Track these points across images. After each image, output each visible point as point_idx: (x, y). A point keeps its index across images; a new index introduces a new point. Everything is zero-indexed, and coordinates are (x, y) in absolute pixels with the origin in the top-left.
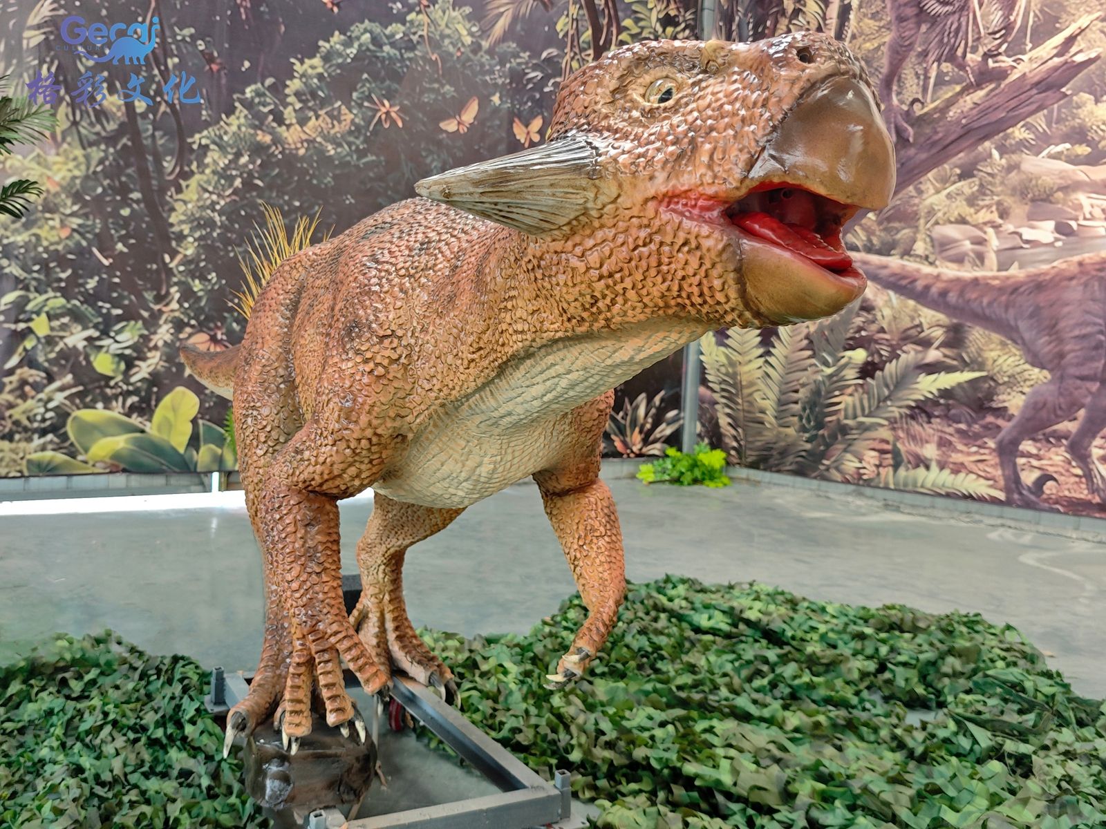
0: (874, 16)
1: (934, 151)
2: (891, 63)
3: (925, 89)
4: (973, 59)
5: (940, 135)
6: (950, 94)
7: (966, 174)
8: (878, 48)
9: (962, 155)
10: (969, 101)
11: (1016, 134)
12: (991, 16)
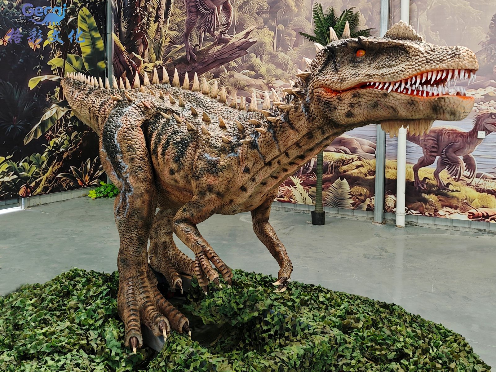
0: (180, 8)
1: (204, 66)
2: (187, 28)
3: (200, 41)
4: (217, 33)
5: (206, 60)
6: (209, 45)
7: (216, 76)
8: (182, 21)
9: (214, 68)
10: (216, 49)
11: (232, 64)
12: (222, 18)
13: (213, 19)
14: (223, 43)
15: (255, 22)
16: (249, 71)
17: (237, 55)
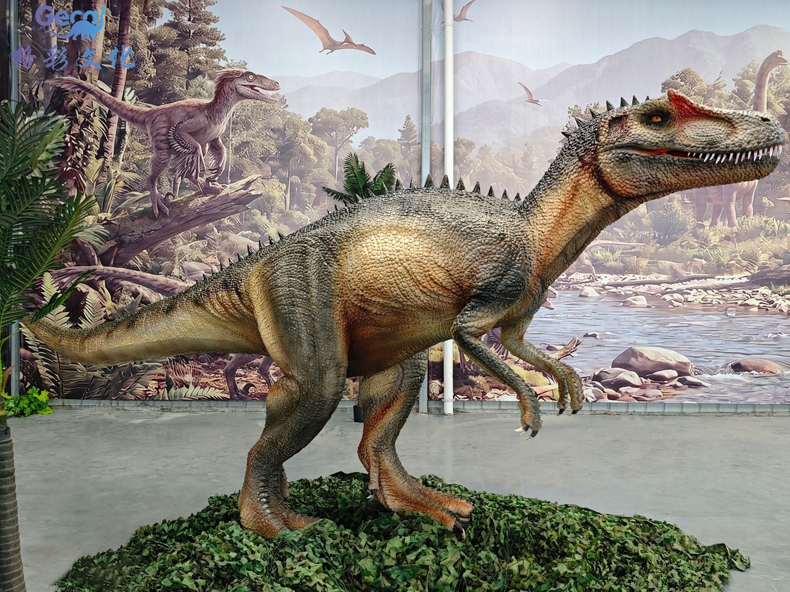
0: (141, 141)
1: (182, 222)
2: (153, 170)
3: (175, 189)
5: (185, 215)
6: (189, 195)
7: (200, 237)
8: (145, 160)
9: (197, 227)
10: (200, 201)
11: (226, 221)
12: (209, 161)
13: (195, 161)
14: (211, 193)
15: (258, 169)
16: (251, 232)
17: (234, 210)
